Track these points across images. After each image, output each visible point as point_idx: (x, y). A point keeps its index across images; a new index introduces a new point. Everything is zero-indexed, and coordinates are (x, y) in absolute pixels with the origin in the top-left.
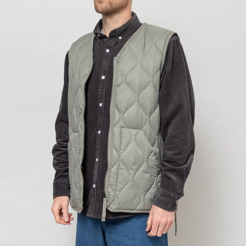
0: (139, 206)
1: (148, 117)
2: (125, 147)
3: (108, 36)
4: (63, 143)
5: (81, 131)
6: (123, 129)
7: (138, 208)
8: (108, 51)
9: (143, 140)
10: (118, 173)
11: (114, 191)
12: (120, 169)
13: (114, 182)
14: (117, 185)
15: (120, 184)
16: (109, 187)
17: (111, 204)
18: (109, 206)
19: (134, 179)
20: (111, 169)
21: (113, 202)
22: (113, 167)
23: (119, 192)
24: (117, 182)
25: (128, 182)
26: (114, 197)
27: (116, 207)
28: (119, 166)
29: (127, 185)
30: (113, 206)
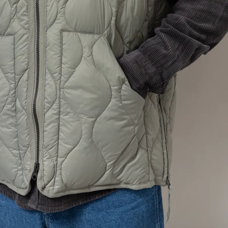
2: (70, 70)
10: (60, 122)
11: (53, 157)
12: (63, 115)
13: (53, 139)
14: (59, 145)
15: (65, 143)
16: (44, 150)
17: (49, 184)
18: (45, 187)
19: (93, 132)
20: (44, 115)
21: (53, 178)
22: (48, 110)
23: (63, 159)
24: (59, 140)
25: (81, 139)
26: (54, 169)
27: (59, 188)
28: (60, 108)
29: (78, 145)
30: (53, 187)
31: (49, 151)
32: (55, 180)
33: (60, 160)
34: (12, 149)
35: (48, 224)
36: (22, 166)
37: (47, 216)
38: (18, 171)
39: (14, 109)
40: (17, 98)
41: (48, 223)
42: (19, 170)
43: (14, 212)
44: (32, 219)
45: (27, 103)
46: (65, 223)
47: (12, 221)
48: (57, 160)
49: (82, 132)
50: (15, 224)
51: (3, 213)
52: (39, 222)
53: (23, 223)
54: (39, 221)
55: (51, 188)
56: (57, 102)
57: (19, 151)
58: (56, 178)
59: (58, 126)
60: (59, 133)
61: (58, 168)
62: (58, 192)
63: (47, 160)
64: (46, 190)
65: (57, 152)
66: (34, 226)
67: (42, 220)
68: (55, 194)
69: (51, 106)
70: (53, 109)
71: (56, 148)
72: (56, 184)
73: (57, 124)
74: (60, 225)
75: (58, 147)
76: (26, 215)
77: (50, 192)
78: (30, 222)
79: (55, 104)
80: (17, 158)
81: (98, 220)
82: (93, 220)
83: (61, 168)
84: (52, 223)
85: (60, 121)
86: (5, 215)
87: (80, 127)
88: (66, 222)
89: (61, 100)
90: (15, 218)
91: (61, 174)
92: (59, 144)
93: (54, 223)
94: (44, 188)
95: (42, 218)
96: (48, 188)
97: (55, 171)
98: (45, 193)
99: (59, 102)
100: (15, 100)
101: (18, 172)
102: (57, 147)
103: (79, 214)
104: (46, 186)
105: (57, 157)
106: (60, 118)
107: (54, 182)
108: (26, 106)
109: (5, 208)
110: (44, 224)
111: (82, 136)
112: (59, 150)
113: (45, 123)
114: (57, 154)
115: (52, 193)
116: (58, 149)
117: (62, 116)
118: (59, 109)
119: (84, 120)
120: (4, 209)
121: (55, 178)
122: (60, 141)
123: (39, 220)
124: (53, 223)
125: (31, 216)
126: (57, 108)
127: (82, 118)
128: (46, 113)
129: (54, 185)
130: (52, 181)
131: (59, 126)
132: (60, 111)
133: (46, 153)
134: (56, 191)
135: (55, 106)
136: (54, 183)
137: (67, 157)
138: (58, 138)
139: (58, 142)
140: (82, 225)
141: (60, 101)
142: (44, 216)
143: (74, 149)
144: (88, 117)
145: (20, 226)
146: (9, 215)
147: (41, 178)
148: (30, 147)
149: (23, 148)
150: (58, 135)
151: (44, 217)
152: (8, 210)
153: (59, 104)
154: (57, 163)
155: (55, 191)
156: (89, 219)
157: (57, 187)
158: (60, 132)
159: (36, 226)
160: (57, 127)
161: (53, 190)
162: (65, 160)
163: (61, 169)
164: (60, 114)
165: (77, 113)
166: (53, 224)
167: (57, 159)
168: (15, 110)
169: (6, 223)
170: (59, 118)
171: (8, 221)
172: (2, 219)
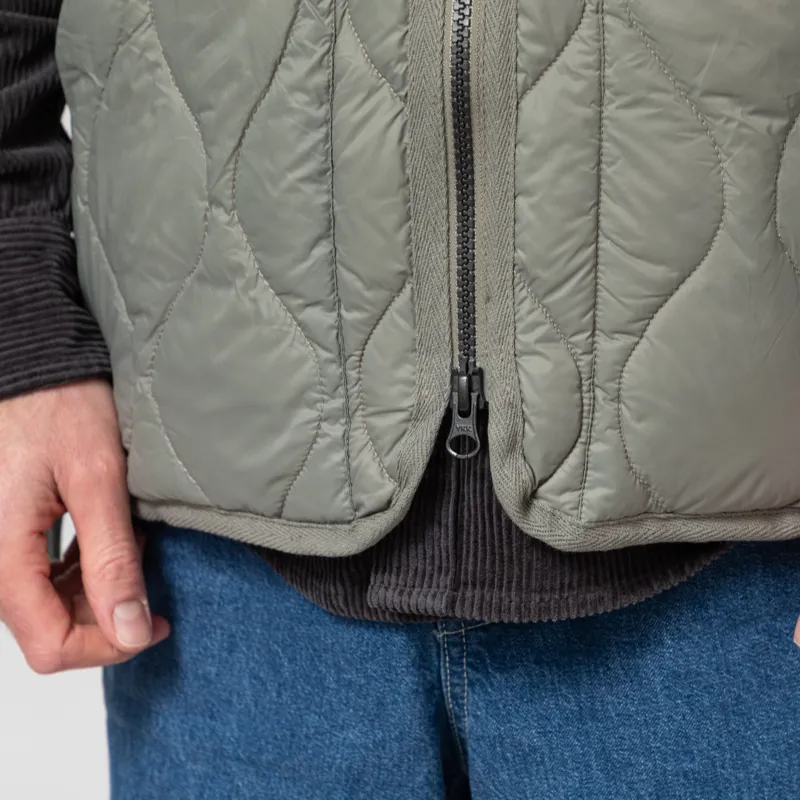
10: (604, 144)
11: (571, 330)
12: (620, 101)
13: (570, 235)
14: (600, 267)
15: (639, 257)
16: (524, 293)
17: (555, 476)
18: (534, 495)
19: (779, 188)
20: (518, 103)
21: (573, 447)
22: (538, 79)
23: (624, 341)
24: (601, 239)
25: (718, 228)
26: (578, 396)
27: (607, 498)
28: (600, 65)
29: (704, 264)
30: (577, 493)
31: (550, 299)
32: (585, 454)
33: (608, 347)
34: (300, 301)
35: (454, 697)
36: (348, 397)
37: (455, 651)
38: (324, 425)
39: (321, 78)
40: (347, 17)
41: (458, 690)
42: (325, 420)
43: (278, 629)
44: (371, 667)
45: (407, 42)
46: (550, 686)
47: (264, 684)
48: (591, 350)
49: (722, 190)
50: (279, 694)
51: (219, 638)
52: (408, 681)
53: (325, 689)
54: (407, 679)
55: (567, 497)
56: (586, 30)
57: (335, 314)
58: (591, 447)
59: (592, 165)
60: (598, 203)
61: (599, 393)
62: (602, 522)
63: (539, 347)
64: (542, 509)
65: (595, 305)
66: (380, 704)
67: (427, 673)
68: (587, 528)
69: (553, 56)
70: (567, 70)
71: (584, 283)
72: (592, 475)
73: (587, 152)
74: (522, 698)
75: (596, 277)
76: (337, 647)
77: (561, 522)
78: (363, 681)
79: (574, 46)
80: (325, 355)
81: (728, 672)
82: (698, 675)
83: (619, 390)
84: (478, 688)
85: (604, 136)
86: (230, 652)
87: (711, 164)
88: (553, 684)
89: (608, 20)
90: (282, 665)
91: (618, 424)
92: (600, 260)
93: (492, 685)
94: (528, 499)
95: (423, 662)
96: (551, 496)
97: (586, 408)
98: (536, 525)
99: (599, 34)
100: (331, 31)
101: (319, 427)
102: (592, 275)
103: (626, 643)
104: (542, 489)
105: (593, 335)
106: (605, 122)
107: (584, 465)
108: (403, 58)
109: (230, 608)
110: (436, 692)
111: (722, 214)
112: (603, 294)
113: (520, 147)
114: (594, 316)
115: (571, 524)
116: (596, 291)
117: (612, 107)
118: (599, 69)
119: (733, 126)
120: (221, 615)
121: (588, 443)
122: (604, 244)
123: (411, 669)
124: (482, 686)
125: (367, 652)
126: (588, 66)
127: (718, 117)
128: (524, 92)
129: (580, 483)
130: (573, 459)
131: (599, 163)
132: (601, 84)
133: (531, 311)
134: (594, 516)
135: (576, 53)
136: (584, 475)
137: (650, 328)
138: (597, 227)
139: (597, 249)
140: (644, 701)
141: (601, 28)
142: (434, 650)
143: (683, 288)
144: (751, 108)
145: (307, 708)
146: (249, 647)
147: (513, 445)
148: (408, 287)
149: (368, 294)
150: (593, 211)
151: (434, 655)
152: (242, 623)
153: (596, 45)
154: (593, 363)
155: (588, 515)
156: (679, 666)
157: (595, 495)
158: (604, 198)
159: (395, 702)
160: (588, 168)
161: (575, 512)
162: (638, 347)
163: (619, 397)
164: (601, 98)
165: (693, 88)
166: (486, 692)
167: (594, 343)
168: (330, 86)
169: (231, 693)
170: (601, 119)
171: (246, 682)
172: (214, 670)
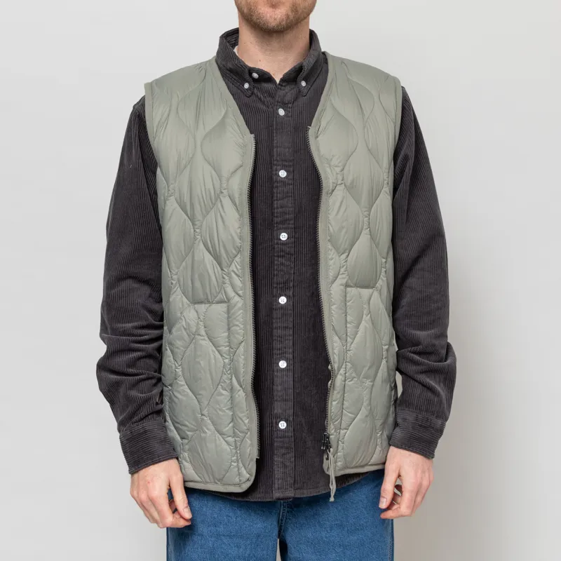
0: (375, 455)
1: (384, 260)
2: (355, 329)
3: (278, 81)
4: (140, 331)
5: (237, 298)
6: (349, 289)
7: (373, 461)
8: (281, 112)
9: (380, 312)
27: (341, 465)
34: (226, 436)
38: (232, 463)
57: (234, 439)
58: (338, 454)
61: (340, 442)
62: (340, 470)
72: (338, 460)
80: (232, 448)
91: (343, 449)
107: (337, 457)
148: (249, 432)
149: (241, 434)
163: (344, 443)
